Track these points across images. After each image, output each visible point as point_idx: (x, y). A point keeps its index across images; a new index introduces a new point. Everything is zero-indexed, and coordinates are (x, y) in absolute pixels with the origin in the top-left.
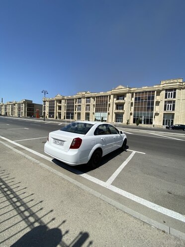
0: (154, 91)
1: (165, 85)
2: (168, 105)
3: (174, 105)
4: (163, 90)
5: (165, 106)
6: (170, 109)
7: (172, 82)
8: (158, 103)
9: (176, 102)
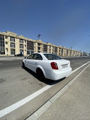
0: (4, 36)
1: (10, 34)
2: (12, 45)
3: (15, 45)
4: (9, 36)
5: (11, 45)
6: (13, 47)
7: (13, 33)
8: (7, 43)
9: (15, 44)
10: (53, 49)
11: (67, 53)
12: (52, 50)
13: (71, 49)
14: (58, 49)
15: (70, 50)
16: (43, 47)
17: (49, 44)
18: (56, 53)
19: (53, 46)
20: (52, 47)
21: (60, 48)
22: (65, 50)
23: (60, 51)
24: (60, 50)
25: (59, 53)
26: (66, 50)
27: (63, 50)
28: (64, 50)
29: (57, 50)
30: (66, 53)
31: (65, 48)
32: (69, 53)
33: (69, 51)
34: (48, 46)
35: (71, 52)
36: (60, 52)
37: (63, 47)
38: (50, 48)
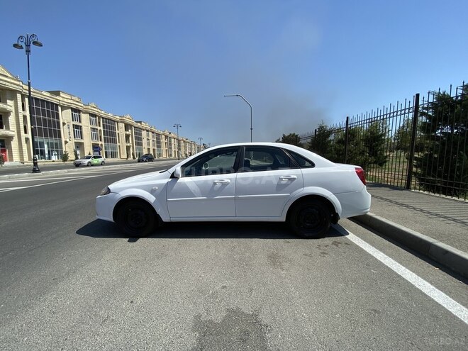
10: (94, 129)
11: (159, 147)
12: (86, 132)
13: (170, 133)
14: (121, 130)
15: (166, 137)
16: (27, 113)
17: (64, 98)
18: (114, 148)
19: (92, 115)
20: (85, 117)
21: (127, 127)
22: (148, 135)
23: (127, 137)
24: (129, 132)
25: (128, 148)
26: (153, 137)
27: (141, 135)
28: (144, 133)
29: (114, 134)
30: (154, 145)
31: (148, 128)
32: (164, 148)
33: (163, 140)
34: (64, 108)
35: (170, 145)
36: (130, 144)
37: (140, 122)
38: (77, 123)
